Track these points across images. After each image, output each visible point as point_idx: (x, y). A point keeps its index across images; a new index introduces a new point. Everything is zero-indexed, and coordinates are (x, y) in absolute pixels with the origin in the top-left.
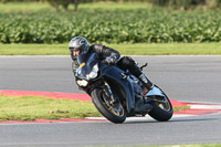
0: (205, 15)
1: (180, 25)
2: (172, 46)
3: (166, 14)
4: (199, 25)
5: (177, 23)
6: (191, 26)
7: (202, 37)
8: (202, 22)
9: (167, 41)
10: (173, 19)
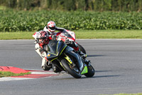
0: (40, 13)
1: (24, 20)
2: (19, 33)
3: (15, 13)
4: (36, 20)
5: (22, 19)
6: (31, 21)
7: (38, 28)
8: (38, 18)
9: (15, 30)
10: (20, 16)
